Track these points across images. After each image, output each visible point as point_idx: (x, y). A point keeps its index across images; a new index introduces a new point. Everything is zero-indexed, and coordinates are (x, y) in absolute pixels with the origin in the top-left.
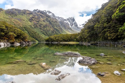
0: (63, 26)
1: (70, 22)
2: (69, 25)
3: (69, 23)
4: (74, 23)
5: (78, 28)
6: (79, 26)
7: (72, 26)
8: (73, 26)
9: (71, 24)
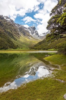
0: (21, 32)
1: (30, 30)
2: (29, 33)
3: (30, 32)
4: (34, 31)
5: (39, 36)
6: (39, 35)
7: (32, 34)
8: (34, 34)
9: (31, 32)
